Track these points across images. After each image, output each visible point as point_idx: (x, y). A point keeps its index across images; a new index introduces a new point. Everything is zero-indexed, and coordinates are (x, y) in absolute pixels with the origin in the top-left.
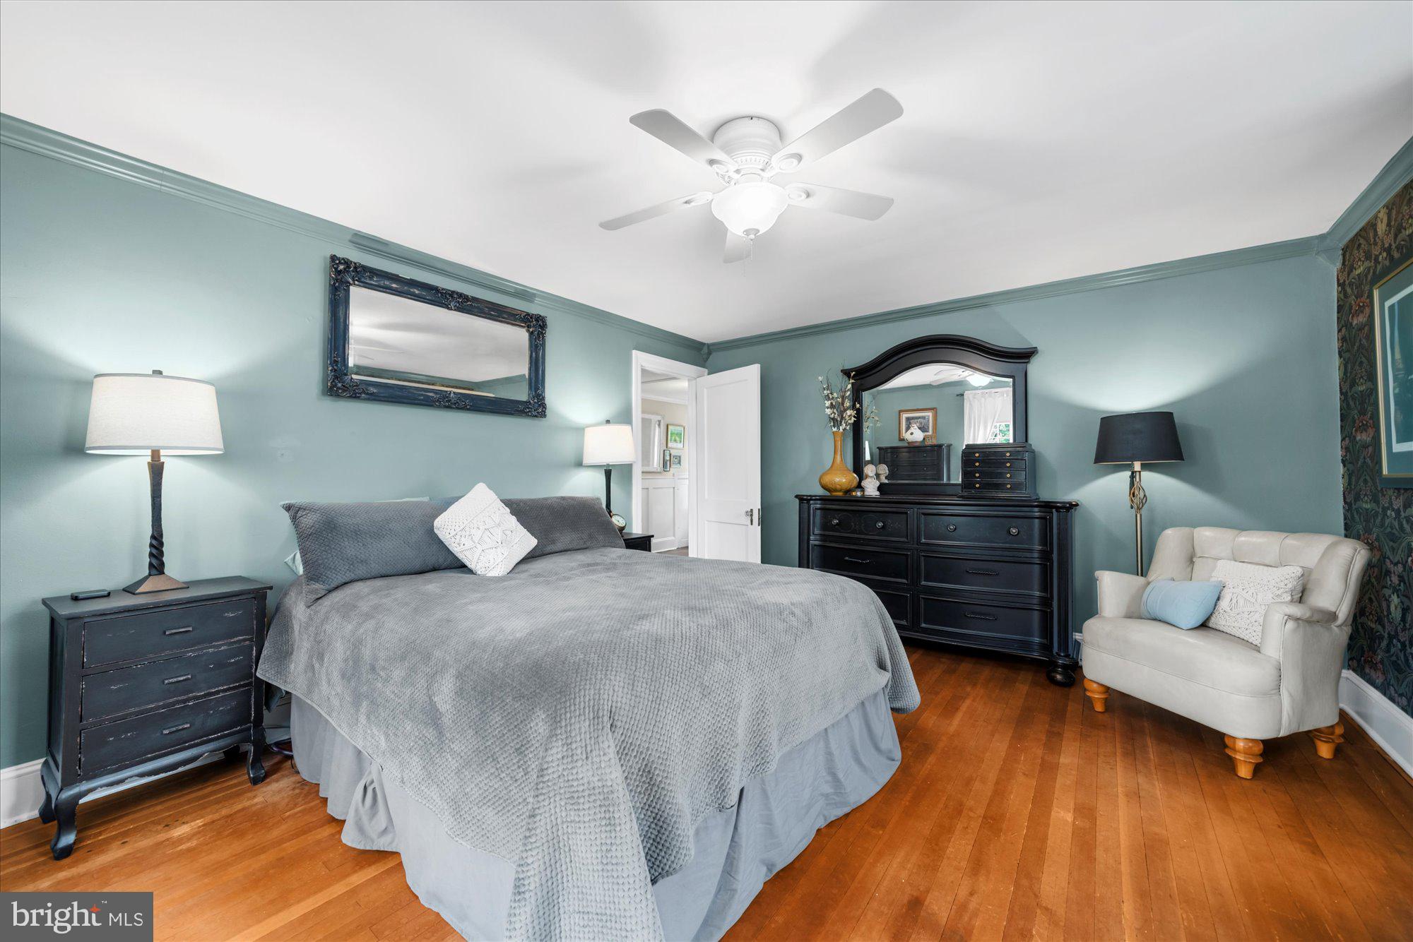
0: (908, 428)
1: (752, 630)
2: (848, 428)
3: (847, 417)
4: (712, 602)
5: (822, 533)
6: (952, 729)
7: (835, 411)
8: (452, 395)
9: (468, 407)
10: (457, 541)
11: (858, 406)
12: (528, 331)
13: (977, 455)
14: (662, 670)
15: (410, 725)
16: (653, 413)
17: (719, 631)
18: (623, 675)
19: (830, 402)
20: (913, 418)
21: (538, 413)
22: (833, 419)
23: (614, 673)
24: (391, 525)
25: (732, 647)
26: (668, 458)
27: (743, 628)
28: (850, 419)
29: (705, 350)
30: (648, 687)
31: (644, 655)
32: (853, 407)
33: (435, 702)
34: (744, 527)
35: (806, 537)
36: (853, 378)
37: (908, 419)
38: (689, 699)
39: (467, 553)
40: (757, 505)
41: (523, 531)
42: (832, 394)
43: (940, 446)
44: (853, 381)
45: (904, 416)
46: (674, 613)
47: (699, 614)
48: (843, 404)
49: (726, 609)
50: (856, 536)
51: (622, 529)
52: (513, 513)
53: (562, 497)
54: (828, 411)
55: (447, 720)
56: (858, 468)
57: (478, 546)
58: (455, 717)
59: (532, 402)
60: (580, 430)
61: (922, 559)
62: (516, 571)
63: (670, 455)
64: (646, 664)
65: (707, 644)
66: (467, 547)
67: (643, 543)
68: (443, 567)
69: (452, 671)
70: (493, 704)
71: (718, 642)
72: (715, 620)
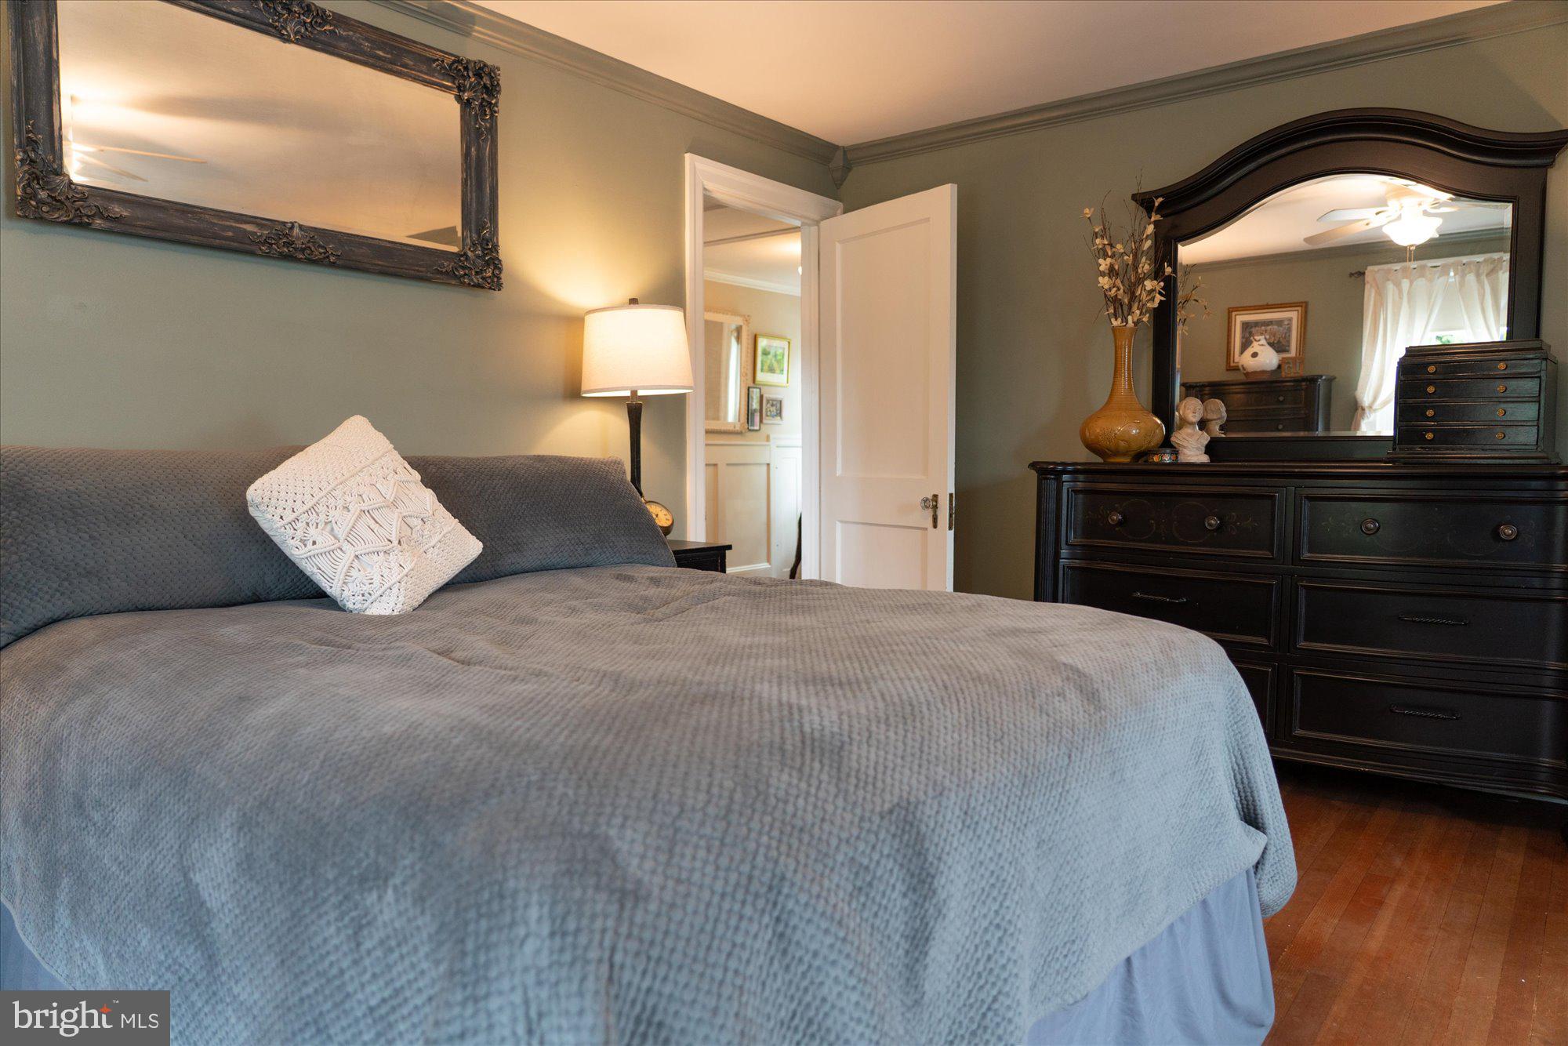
0: (1246, 345)
1: (970, 731)
2: (1145, 319)
3: (1144, 294)
4: (870, 669)
5: (1085, 541)
6: (1374, 945)
7: (1118, 282)
8: (296, 230)
9: (332, 259)
10: (299, 534)
11: (1168, 270)
12: (459, 99)
13: (1432, 369)
14: (751, 819)
15: (149, 936)
16: (725, 311)
17: (892, 729)
18: (643, 826)
19: (1109, 260)
20: (1257, 324)
21: (483, 278)
22: (1115, 300)
23: (617, 821)
24: (153, 498)
25: (924, 771)
26: (755, 405)
27: (949, 726)
28: (1153, 299)
29: (838, 161)
30: (712, 858)
31: (705, 782)
32: (1157, 274)
33: (197, 885)
34: (919, 532)
35: (1051, 550)
36: (1159, 210)
37: (1247, 327)
38: (824, 894)
39: (323, 562)
40: (947, 486)
41: (449, 524)
42: (1111, 245)
43: (1312, 380)
44: (1158, 217)
45: (1240, 319)
46: (780, 690)
47: (840, 692)
48: (1136, 268)
49: (907, 682)
50: (1158, 547)
51: (667, 530)
52: (428, 481)
53: (539, 456)
54: (1104, 282)
55: (221, 928)
56: (1162, 406)
57: (346, 546)
58: (239, 921)
59: (470, 254)
60: (574, 322)
61: (1302, 593)
62: (433, 603)
63: (761, 397)
64: (709, 802)
65: (864, 761)
66: (318, 549)
67: (711, 558)
68: (273, 596)
69: (231, 814)
70: (316, 894)
71: (890, 757)
72: (881, 705)
